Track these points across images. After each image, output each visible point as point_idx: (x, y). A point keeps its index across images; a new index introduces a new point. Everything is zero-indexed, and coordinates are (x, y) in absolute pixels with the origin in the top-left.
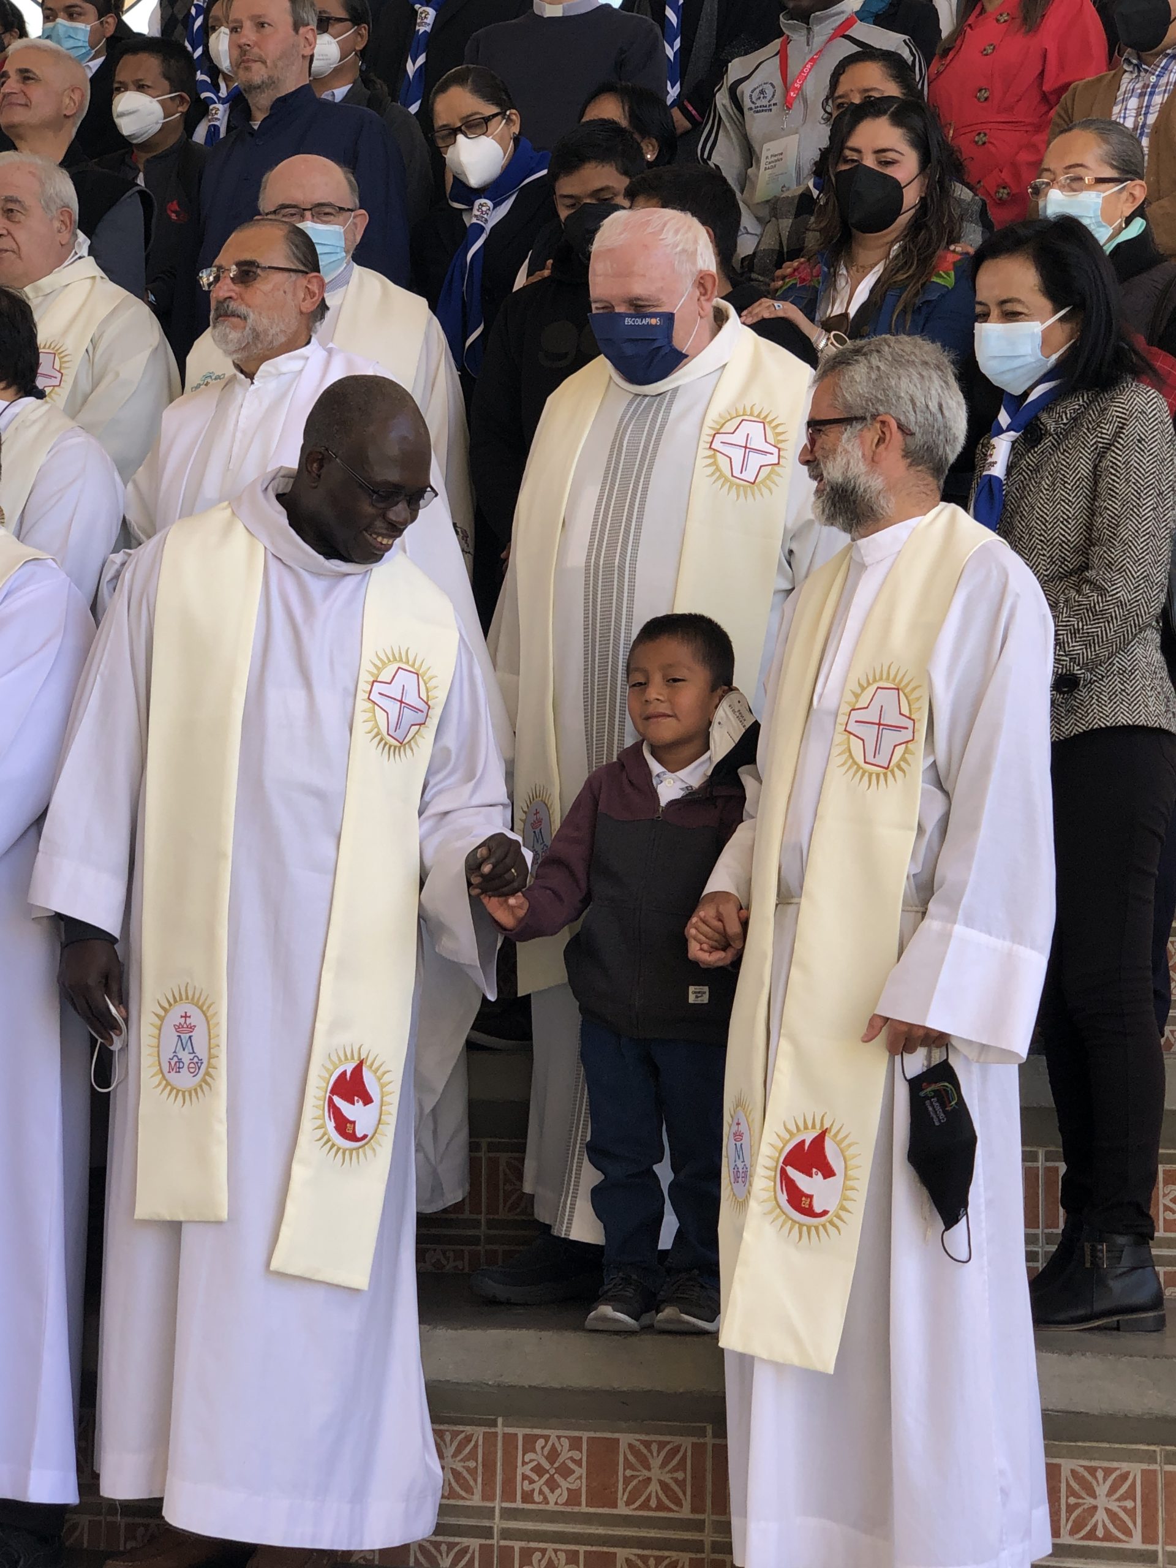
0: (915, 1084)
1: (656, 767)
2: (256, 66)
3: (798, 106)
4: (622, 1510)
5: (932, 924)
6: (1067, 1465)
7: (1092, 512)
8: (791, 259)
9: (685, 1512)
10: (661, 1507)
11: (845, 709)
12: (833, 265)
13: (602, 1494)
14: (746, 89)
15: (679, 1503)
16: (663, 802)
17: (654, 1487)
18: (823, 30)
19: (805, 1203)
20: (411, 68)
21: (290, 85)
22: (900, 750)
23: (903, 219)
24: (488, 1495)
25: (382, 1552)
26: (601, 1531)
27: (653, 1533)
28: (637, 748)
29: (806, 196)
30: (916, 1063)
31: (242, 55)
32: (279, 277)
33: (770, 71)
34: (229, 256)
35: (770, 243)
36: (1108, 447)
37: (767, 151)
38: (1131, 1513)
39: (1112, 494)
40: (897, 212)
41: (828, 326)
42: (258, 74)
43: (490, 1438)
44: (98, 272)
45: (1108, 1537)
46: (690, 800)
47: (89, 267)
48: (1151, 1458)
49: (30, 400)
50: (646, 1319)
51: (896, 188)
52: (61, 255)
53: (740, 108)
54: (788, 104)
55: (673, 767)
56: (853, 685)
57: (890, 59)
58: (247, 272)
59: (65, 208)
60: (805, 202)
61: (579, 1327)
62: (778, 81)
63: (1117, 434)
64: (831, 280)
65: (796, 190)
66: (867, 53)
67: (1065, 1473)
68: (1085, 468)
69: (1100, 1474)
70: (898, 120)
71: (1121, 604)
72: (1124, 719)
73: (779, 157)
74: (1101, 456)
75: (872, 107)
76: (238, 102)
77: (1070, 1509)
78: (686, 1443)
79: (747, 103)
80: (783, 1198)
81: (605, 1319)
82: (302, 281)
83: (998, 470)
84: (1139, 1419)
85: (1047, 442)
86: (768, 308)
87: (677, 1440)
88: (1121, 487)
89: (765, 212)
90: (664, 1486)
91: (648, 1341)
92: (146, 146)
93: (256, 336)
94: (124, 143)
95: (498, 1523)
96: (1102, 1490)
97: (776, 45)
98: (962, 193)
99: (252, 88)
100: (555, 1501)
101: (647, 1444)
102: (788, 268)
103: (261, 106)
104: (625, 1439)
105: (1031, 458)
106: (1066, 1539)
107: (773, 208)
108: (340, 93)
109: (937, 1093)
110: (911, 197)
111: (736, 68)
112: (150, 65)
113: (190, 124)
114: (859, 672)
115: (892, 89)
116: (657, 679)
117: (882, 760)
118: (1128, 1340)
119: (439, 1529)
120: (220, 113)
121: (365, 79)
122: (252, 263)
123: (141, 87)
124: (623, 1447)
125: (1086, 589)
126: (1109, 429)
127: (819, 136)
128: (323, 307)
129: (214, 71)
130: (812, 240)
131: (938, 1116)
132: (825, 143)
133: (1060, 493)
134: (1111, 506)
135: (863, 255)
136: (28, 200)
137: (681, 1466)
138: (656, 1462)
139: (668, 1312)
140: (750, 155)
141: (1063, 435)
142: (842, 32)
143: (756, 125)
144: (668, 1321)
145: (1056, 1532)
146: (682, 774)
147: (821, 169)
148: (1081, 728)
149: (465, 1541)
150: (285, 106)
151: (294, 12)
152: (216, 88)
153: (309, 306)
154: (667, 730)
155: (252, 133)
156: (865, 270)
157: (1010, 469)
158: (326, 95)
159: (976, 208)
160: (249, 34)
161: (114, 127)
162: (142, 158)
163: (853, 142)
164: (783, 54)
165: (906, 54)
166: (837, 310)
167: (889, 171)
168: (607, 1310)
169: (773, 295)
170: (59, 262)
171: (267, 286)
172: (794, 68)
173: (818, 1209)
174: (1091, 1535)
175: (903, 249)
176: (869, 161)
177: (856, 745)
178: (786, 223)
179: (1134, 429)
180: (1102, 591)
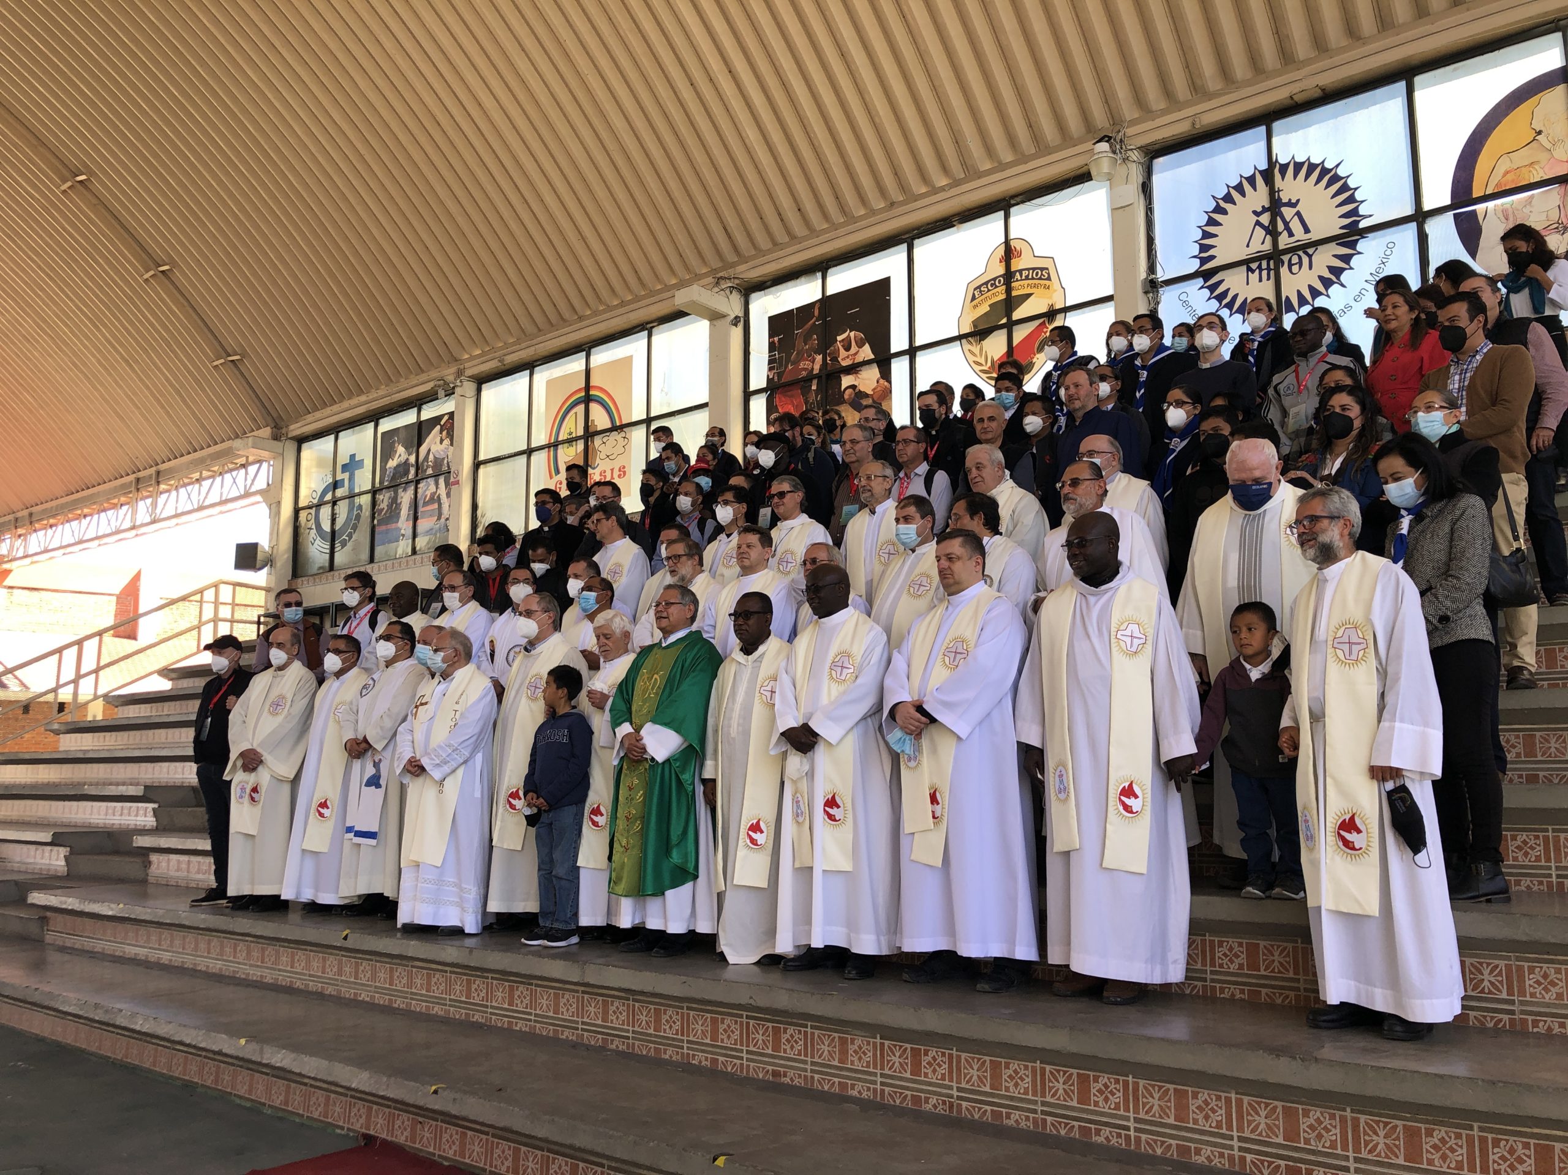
0: (1390, 794)
1: (1248, 666)
2: (1077, 402)
3: (1305, 392)
4: (1263, 973)
5: (1385, 724)
6: (1468, 961)
7: (1451, 547)
8: (1306, 453)
9: (1291, 975)
10: (1280, 972)
11: (1330, 638)
12: (1324, 454)
13: (1253, 965)
14: (1281, 387)
15: (1288, 970)
16: (1253, 680)
17: (1276, 963)
18: (1313, 360)
19: (1351, 845)
20: (1138, 395)
21: (1090, 407)
22: (1361, 653)
23: (1354, 433)
24: (1204, 964)
25: (1161, 985)
26: (1254, 981)
27: (1277, 983)
28: (1238, 658)
29: (1311, 427)
30: (1390, 785)
31: (1070, 398)
32: (1088, 482)
33: (1291, 379)
34: (1067, 476)
35: (1296, 448)
36: (1457, 520)
37: (1292, 411)
38: (1501, 982)
39: (1461, 538)
40: (1351, 429)
41: (1322, 479)
42: (1077, 404)
43: (1203, 942)
44: (1014, 485)
45: (1490, 992)
46: (1264, 678)
47: (1011, 483)
48: (1509, 958)
49: (998, 536)
50: (1268, 893)
51: (1350, 421)
52: (1000, 480)
53: (1279, 395)
54: (1300, 392)
55: (1256, 665)
56: (1332, 628)
57: (1346, 369)
58: (1075, 483)
59: (999, 463)
60: (1310, 431)
61: (1239, 896)
62: (1295, 383)
63: (1462, 514)
64: (1323, 460)
65: (1306, 426)
66: (1335, 367)
67: (1467, 964)
68: (1447, 529)
69: (1485, 965)
70: (1350, 393)
71: (1468, 584)
72: (1473, 636)
73: (1297, 414)
74: (1454, 524)
75: (1339, 389)
76: (1070, 416)
77: (1471, 980)
78: (1290, 945)
79: (1282, 392)
80: (1341, 844)
81: (1249, 892)
82: (1097, 483)
83: (1405, 531)
84: (1501, 940)
85: (1427, 520)
86: (1293, 474)
87: (1285, 944)
88: (1465, 536)
89: (1293, 436)
90: (1281, 964)
91: (1269, 901)
92: (1036, 435)
93: (1081, 506)
94: (1027, 436)
95: (1209, 976)
96: (1486, 972)
97: (1293, 367)
98: (1382, 420)
99: (1075, 410)
100: (1233, 968)
101: (1272, 946)
102: (1304, 457)
103: (1079, 416)
104: (1262, 943)
105: (1420, 527)
106: (1470, 993)
107: (1297, 434)
108: (1110, 407)
109: (1400, 798)
110: (1357, 424)
111: (1276, 379)
112: (1037, 405)
113: (1052, 425)
114: (1335, 622)
115: (1348, 381)
116: (1244, 629)
117: (1354, 657)
118: (1494, 907)
119: (1187, 978)
120: (1063, 420)
121: (1120, 399)
122: (1077, 479)
123: (1034, 414)
124: (1261, 946)
125: (1450, 579)
126: (1458, 513)
127: (1315, 402)
128: (1106, 491)
129: (1061, 404)
130: (1315, 444)
131: (1402, 809)
132: (1317, 405)
133: (1436, 539)
134: (1460, 544)
135: (1337, 450)
136: (985, 463)
137: (1288, 955)
138: (1276, 954)
139: (1277, 890)
140: (1285, 413)
141: (1434, 518)
142: (1322, 360)
143: (1287, 401)
144: (1278, 894)
145: (1466, 990)
146: (1260, 668)
147: (1316, 416)
148: (1453, 640)
149: (1196, 983)
150: (1088, 415)
151: (1090, 379)
152: (1062, 410)
153: (1100, 492)
154: (1249, 651)
155: (1076, 427)
156: (1338, 456)
157: (1409, 532)
158: (1104, 409)
159: (1389, 426)
160: (1072, 390)
161: (1023, 429)
162: (1035, 440)
163: (1331, 403)
164: (1296, 371)
165: (1352, 366)
166: (1326, 472)
167: (1347, 413)
168: (1250, 889)
169: (1298, 469)
170: (999, 482)
171: (1082, 488)
172: (1301, 376)
173: (1357, 847)
174: (1482, 991)
175: (1355, 446)
176: (1338, 410)
177: (1340, 653)
178: (1302, 440)
179: (1470, 512)
180: (1458, 578)
